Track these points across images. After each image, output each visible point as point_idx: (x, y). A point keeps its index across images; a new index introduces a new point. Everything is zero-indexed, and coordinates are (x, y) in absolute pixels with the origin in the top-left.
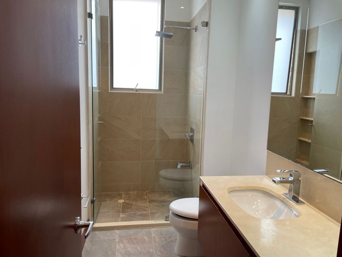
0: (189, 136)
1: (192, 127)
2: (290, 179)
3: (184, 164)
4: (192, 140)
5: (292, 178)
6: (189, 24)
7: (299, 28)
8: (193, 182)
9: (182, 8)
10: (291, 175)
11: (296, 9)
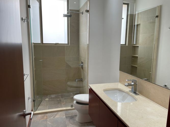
0: (81, 66)
1: (82, 61)
2: (132, 84)
3: (78, 80)
4: (82, 68)
5: (133, 83)
6: (78, 11)
7: (129, 13)
8: (84, 88)
9: (75, 3)
10: (133, 82)
11: (128, 4)
